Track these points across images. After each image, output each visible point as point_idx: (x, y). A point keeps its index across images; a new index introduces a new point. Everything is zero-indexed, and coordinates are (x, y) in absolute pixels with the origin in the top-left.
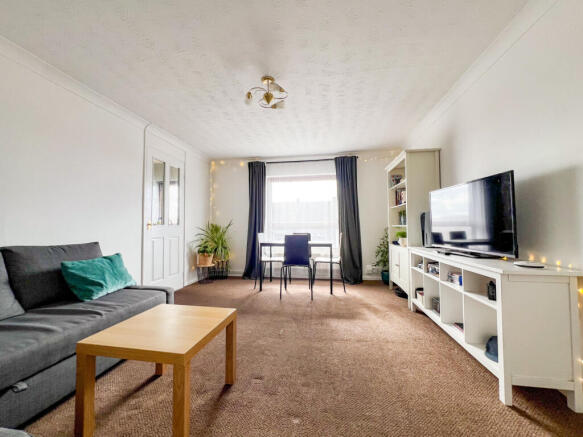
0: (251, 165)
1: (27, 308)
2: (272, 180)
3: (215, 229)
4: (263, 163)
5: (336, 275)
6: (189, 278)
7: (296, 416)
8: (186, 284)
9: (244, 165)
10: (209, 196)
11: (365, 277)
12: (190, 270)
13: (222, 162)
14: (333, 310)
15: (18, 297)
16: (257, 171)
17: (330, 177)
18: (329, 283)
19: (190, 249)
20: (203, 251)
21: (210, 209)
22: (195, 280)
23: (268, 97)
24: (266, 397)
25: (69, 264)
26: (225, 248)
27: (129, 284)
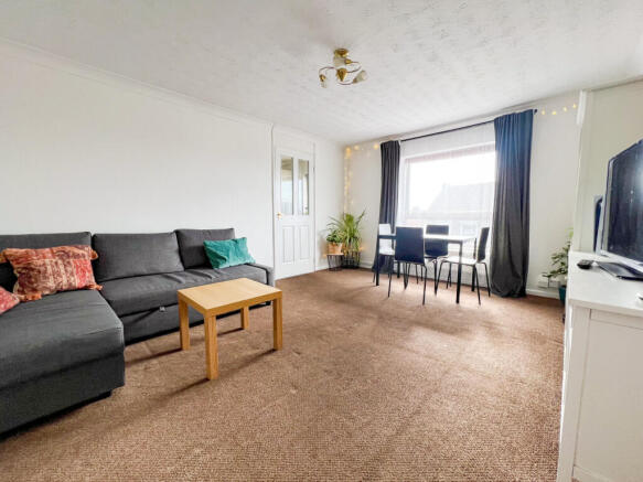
0: (383, 146)
1: (186, 268)
2: (408, 161)
3: (350, 219)
4: (396, 142)
5: (482, 282)
6: (320, 264)
7: (296, 388)
8: (317, 269)
9: (377, 146)
10: (344, 186)
11: (529, 290)
12: (321, 258)
13: (357, 147)
14: (437, 320)
15: (182, 261)
16: (390, 152)
17: (488, 148)
18: (455, 287)
19: (321, 237)
20: (332, 240)
21: (344, 198)
22: (326, 266)
23: (341, 74)
24: (290, 368)
25: (208, 243)
26: (356, 238)
27: (248, 261)
